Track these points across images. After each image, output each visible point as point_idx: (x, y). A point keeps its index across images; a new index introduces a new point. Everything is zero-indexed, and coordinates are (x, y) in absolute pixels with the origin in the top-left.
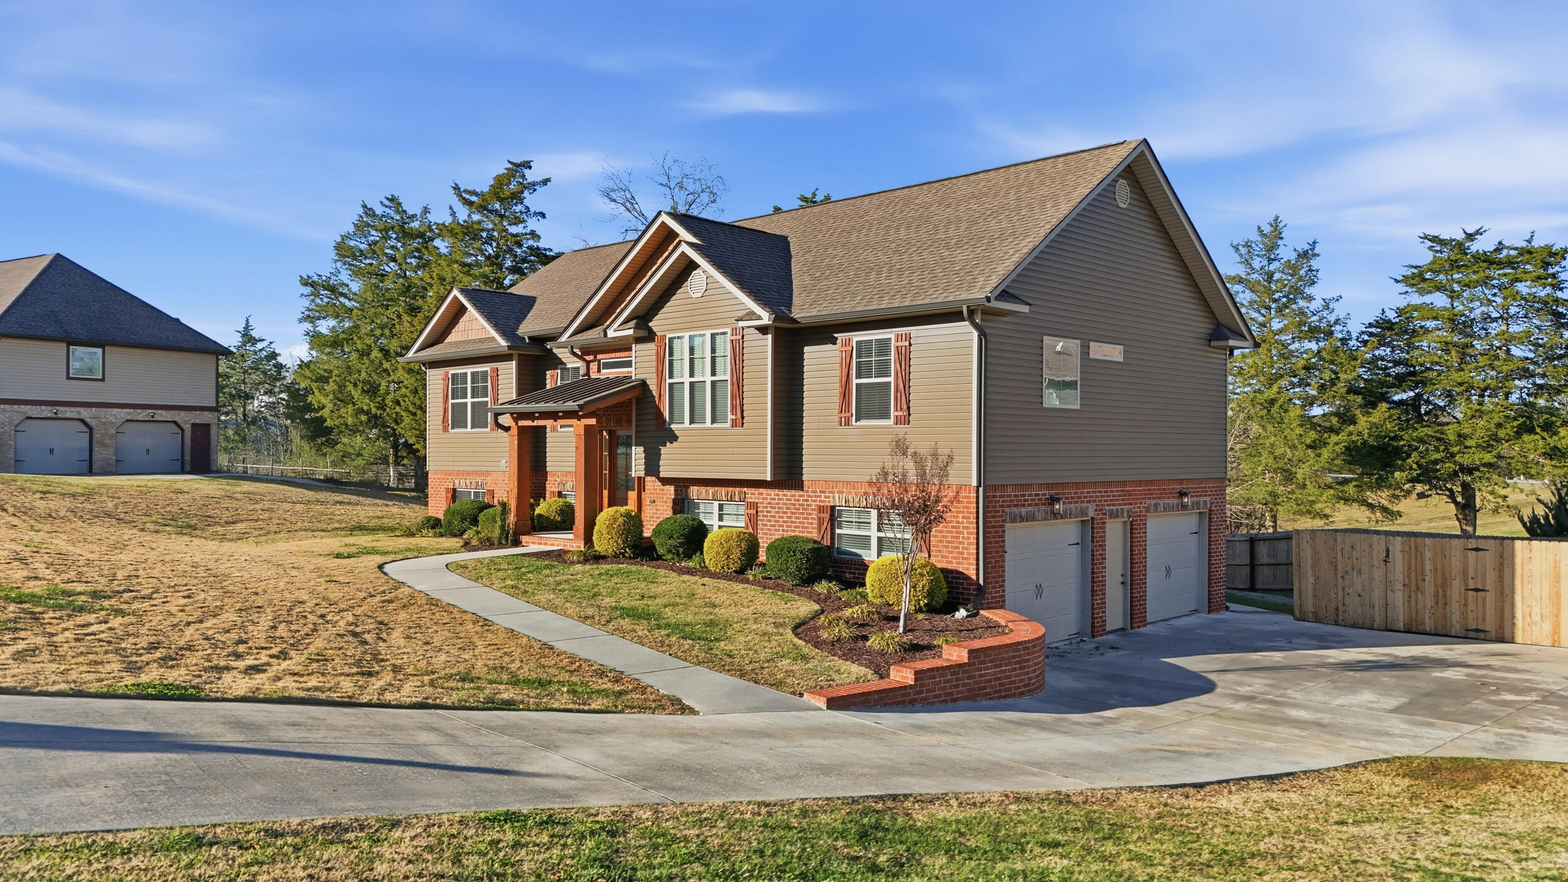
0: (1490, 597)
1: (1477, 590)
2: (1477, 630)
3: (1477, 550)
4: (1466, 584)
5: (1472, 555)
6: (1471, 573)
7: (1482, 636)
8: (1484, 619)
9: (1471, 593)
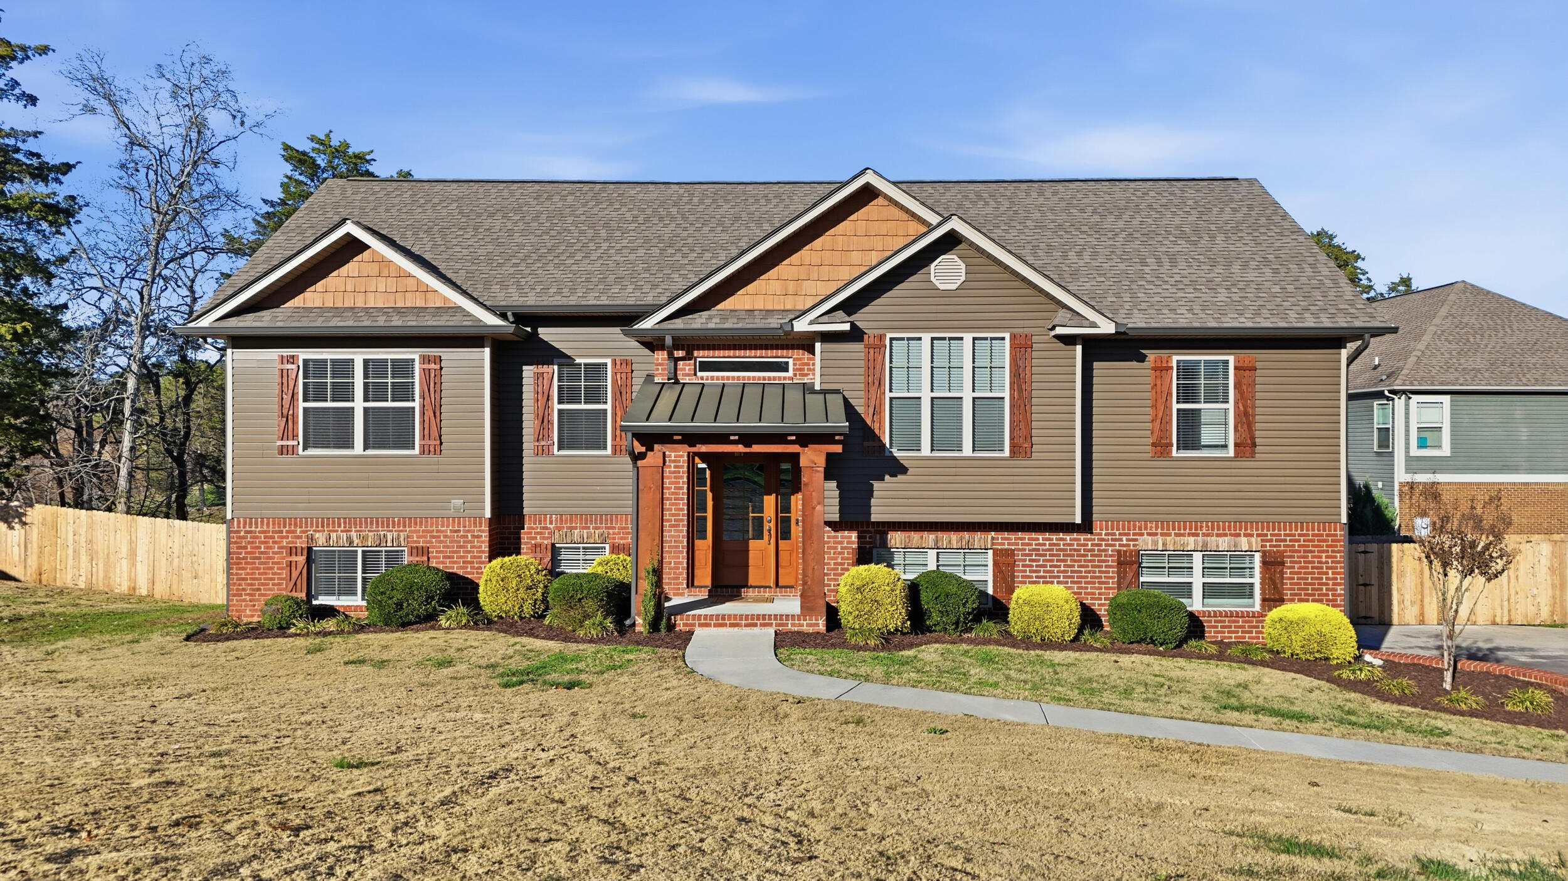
0: (1374, 590)
1: (1365, 585)
2: (1365, 617)
3: (1365, 552)
4: (1357, 580)
5: (1361, 557)
6: (1361, 571)
7: (1369, 621)
8: (1370, 609)
9: (1362, 588)
